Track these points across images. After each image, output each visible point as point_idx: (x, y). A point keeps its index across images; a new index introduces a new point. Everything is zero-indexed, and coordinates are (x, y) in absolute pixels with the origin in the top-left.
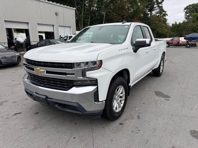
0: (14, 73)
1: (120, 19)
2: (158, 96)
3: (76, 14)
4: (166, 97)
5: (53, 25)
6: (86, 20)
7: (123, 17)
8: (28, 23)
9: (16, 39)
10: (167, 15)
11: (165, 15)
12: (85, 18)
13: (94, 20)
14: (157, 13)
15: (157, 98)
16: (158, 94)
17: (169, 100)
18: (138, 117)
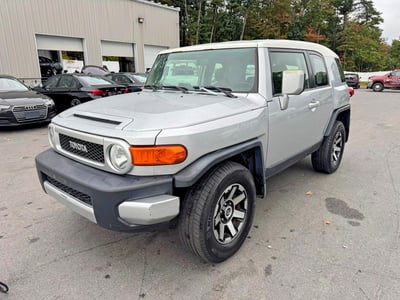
0: (35, 140)
1: (276, 31)
2: (332, 211)
4: (351, 217)
5: (133, 45)
6: (206, 34)
7: (283, 25)
8: (82, 40)
9: (66, 71)
10: (382, 20)
11: (377, 21)
12: (203, 30)
13: (222, 34)
14: (360, 17)
15: (330, 217)
16: (334, 206)
17: (358, 224)
18: (268, 271)
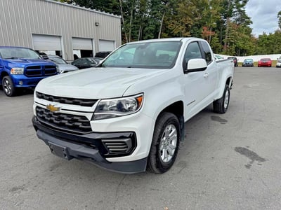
1: (183, 29)
3: (122, 23)
5: (92, 40)
6: (135, 32)
7: (187, 26)
8: (60, 37)
10: (252, 22)
11: (249, 23)
12: (134, 29)
14: (237, 20)
